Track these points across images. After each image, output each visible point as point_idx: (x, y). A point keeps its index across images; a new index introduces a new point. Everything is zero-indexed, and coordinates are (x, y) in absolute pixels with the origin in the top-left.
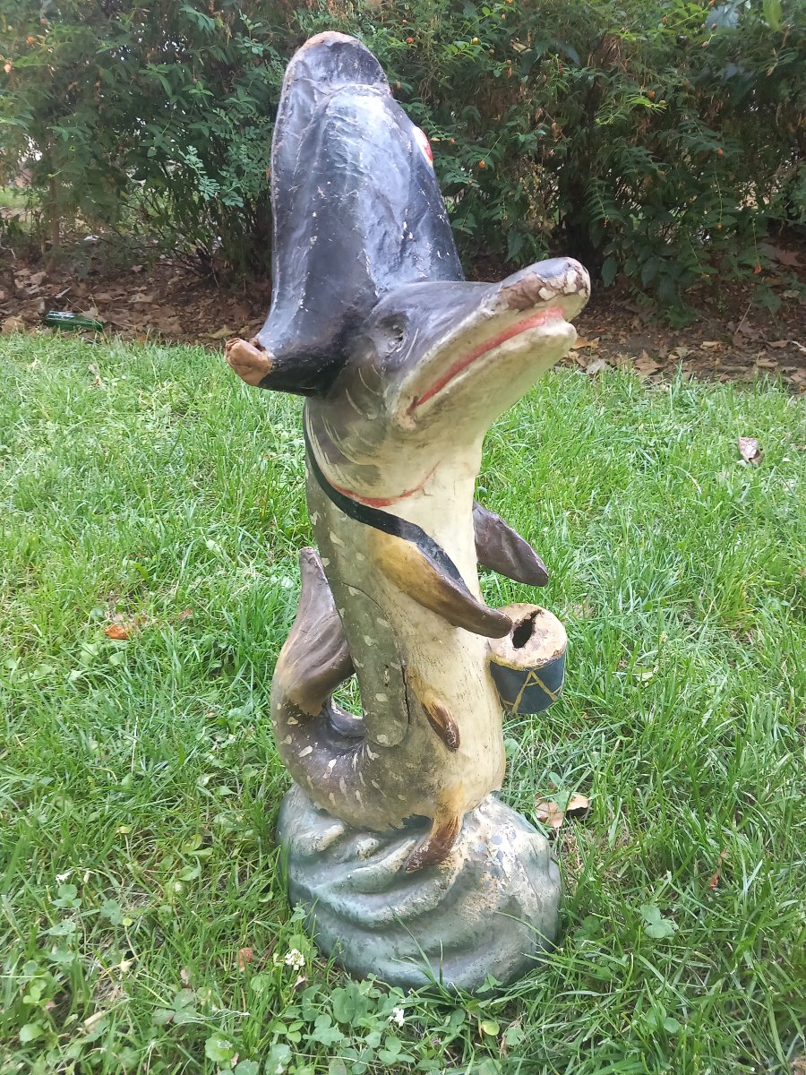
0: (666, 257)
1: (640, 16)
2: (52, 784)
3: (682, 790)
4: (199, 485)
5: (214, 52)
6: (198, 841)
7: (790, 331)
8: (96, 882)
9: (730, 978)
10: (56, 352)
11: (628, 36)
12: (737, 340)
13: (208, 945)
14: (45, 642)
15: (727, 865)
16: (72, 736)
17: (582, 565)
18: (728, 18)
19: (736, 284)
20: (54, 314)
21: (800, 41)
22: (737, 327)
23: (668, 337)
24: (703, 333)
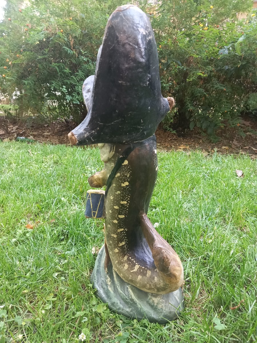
0: (209, 121)
2: (2, 275)
3: (224, 278)
5: (72, 61)
6: (52, 295)
7: (249, 144)
8: (14, 309)
10: (18, 146)
11: (195, 56)
12: (233, 146)
13: (53, 333)
14: (5, 229)
16: (11, 260)
17: (187, 206)
18: (225, 52)
19: (232, 130)
20: (19, 137)
21: (247, 59)
22: (233, 143)
23: (211, 145)
24: (222, 144)
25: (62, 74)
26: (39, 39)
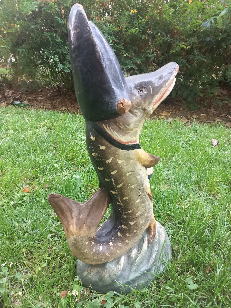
0: (190, 90)
1: (183, 23)
2: (3, 236)
3: (197, 242)
4: (53, 149)
5: (63, 30)
6: (47, 254)
7: (225, 112)
8: (14, 267)
9: (213, 302)
10: (15, 111)
11: (179, 28)
12: (210, 114)
13: (48, 288)
14: (4, 193)
15: (212, 266)
16: (10, 222)
17: (166, 174)
18: (207, 25)
19: (210, 98)
20: (15, 102)
21: (227, 32)
22: (210, 110)
23: (191, 113)
24: (201, 112)
25: (54, 43)
26: (32, 9)
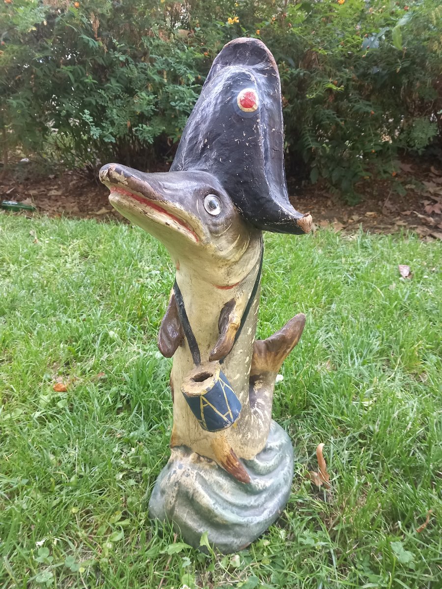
0: (344, 168)
1: (328, 41)
2: (29, 484)
3: (399, 470)
4: (100, 299)
5: (97, 60)
6: (119, 515)
7: (411, 206)
8: (60, 545)
11: (322, 52)
12: (385, 211)
13: (131, 582)
14: (17, 395)
16: (38, 452)
17: (323, 339)
18: (374, 43)
19: (381, 181)
20: (6, 202)
21: (411, 56)
22: (383, 204)
23: (347, 210)
24: (366, 208)
25: (81, 86)
26: (35, 21)
